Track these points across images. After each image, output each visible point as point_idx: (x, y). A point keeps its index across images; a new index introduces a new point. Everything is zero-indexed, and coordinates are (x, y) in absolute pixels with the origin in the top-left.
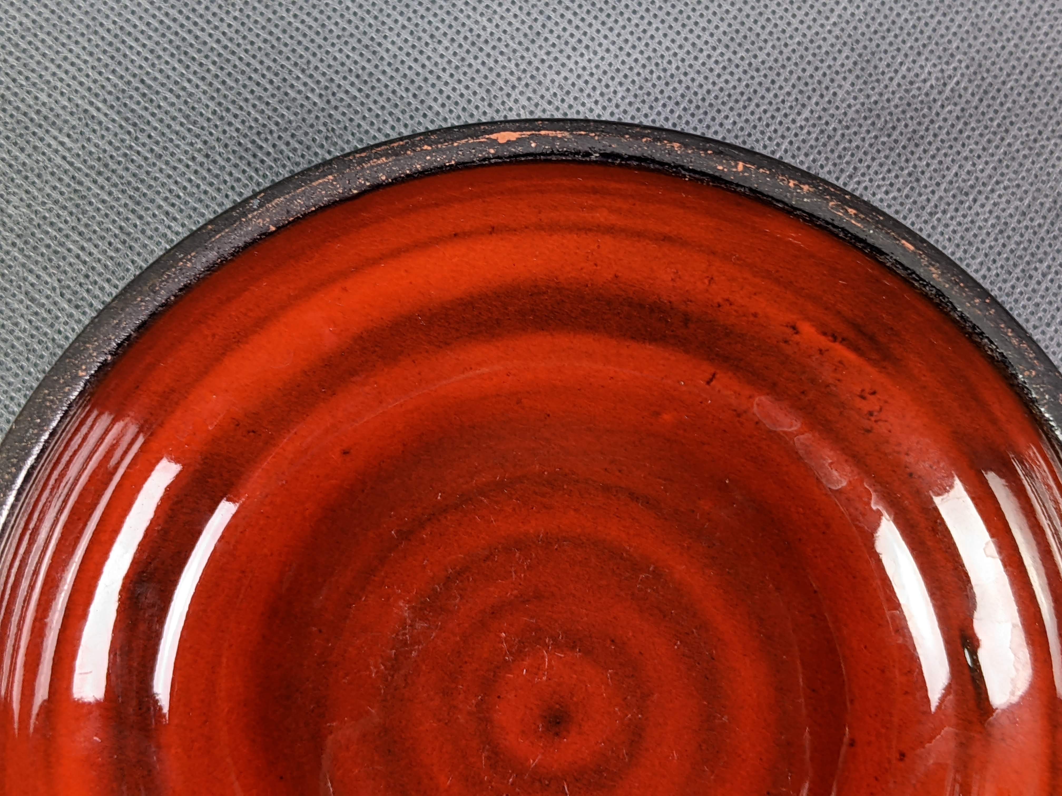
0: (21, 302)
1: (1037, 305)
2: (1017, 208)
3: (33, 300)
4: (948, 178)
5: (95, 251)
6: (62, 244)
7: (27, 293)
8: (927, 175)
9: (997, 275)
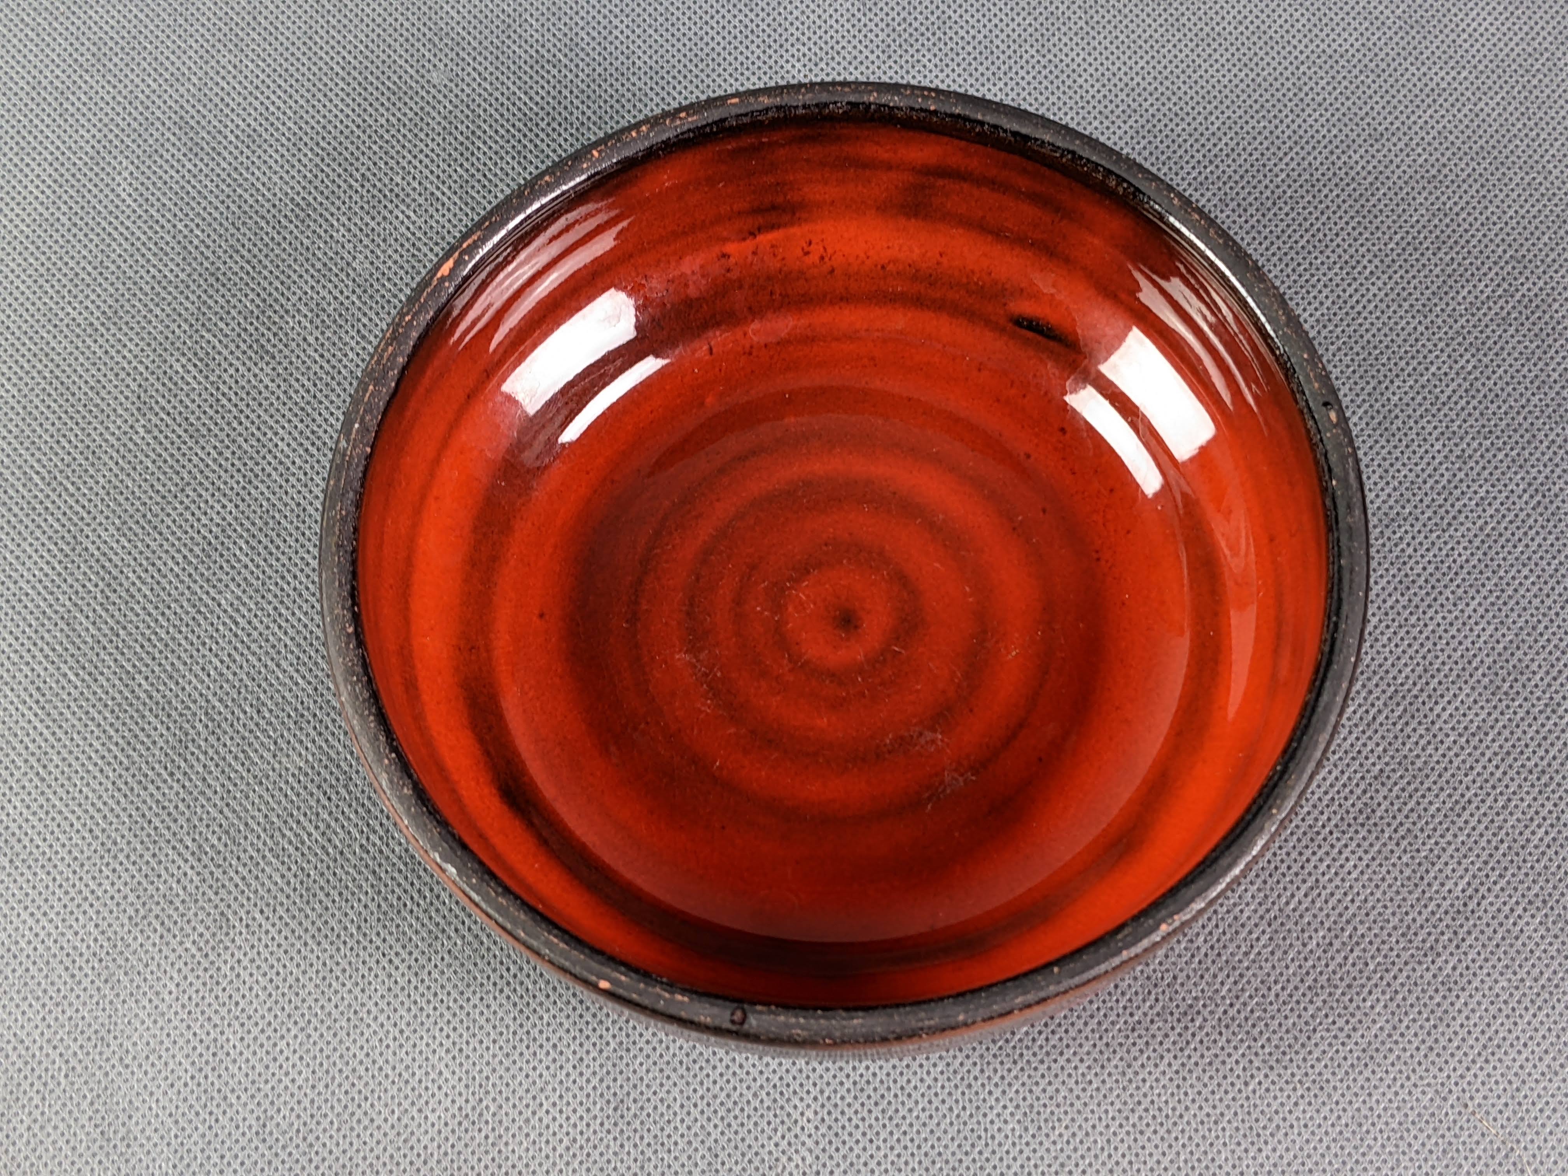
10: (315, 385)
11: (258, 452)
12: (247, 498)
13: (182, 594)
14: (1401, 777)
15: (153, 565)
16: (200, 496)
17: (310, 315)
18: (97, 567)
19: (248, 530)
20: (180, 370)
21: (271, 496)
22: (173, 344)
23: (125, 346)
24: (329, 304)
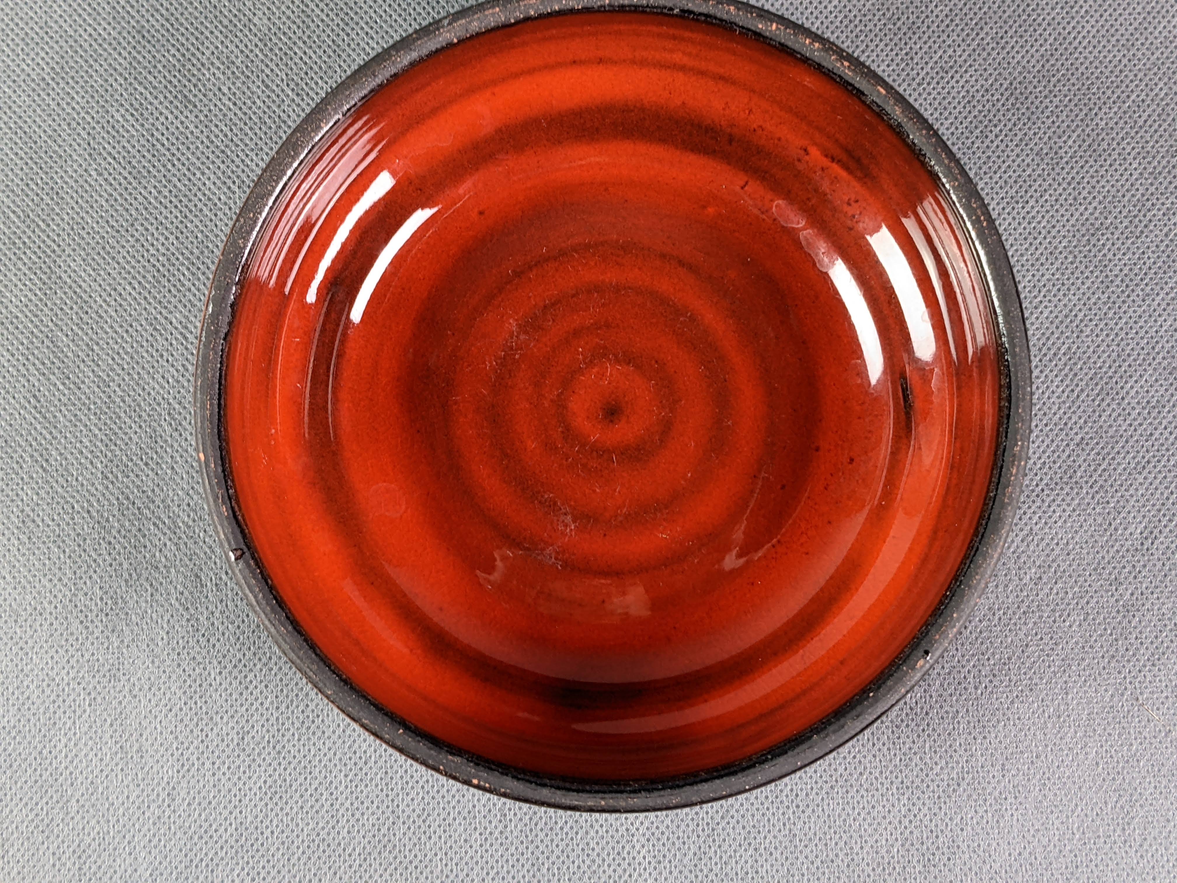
0: (259, 87)
1: (989, 157)
2: (982, 86)
3: (267, 86)
4: (934, 60)
5: (313, 56)
6: (291, 49)
7: (263, 81)
8: (919, 55)
9: (962, 133)
10: (231, 130)
11: (190, 190)
12: (185, 230)
13: (141, 314)
14: (1097, 443)
15: (115, 290)
16: (147, 230)
17: (222, 67)
18: (70, 293)
19: (188, 259)
20: (120, 119)
21: (204, 229)
22: (112, 96)
23: (73, 98)
24: (237, 57)
